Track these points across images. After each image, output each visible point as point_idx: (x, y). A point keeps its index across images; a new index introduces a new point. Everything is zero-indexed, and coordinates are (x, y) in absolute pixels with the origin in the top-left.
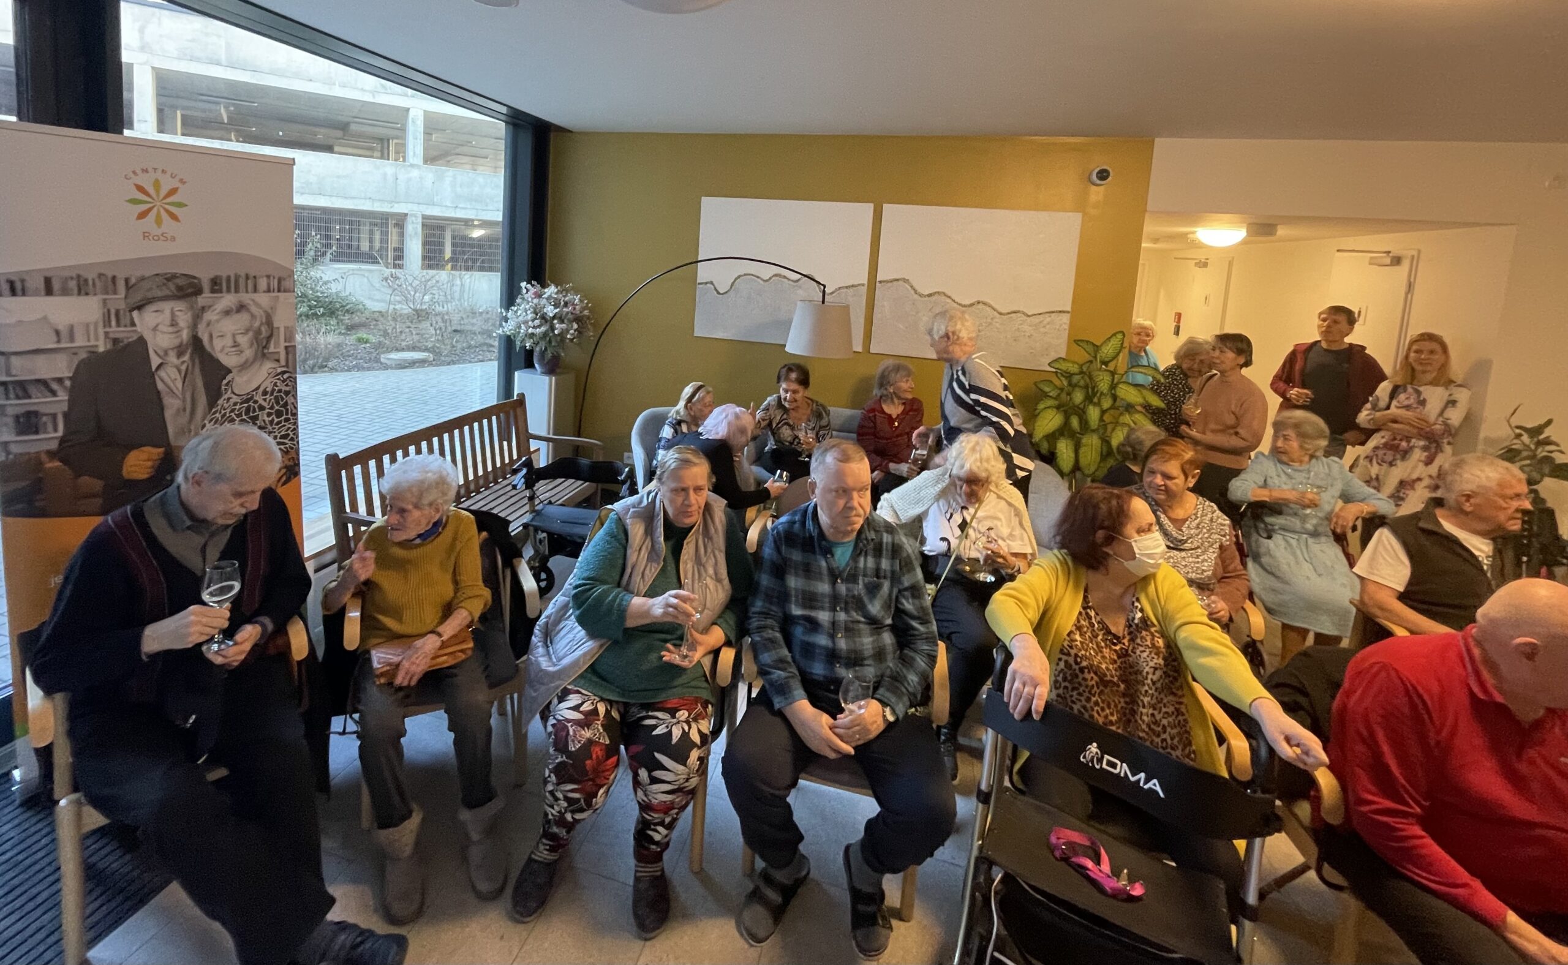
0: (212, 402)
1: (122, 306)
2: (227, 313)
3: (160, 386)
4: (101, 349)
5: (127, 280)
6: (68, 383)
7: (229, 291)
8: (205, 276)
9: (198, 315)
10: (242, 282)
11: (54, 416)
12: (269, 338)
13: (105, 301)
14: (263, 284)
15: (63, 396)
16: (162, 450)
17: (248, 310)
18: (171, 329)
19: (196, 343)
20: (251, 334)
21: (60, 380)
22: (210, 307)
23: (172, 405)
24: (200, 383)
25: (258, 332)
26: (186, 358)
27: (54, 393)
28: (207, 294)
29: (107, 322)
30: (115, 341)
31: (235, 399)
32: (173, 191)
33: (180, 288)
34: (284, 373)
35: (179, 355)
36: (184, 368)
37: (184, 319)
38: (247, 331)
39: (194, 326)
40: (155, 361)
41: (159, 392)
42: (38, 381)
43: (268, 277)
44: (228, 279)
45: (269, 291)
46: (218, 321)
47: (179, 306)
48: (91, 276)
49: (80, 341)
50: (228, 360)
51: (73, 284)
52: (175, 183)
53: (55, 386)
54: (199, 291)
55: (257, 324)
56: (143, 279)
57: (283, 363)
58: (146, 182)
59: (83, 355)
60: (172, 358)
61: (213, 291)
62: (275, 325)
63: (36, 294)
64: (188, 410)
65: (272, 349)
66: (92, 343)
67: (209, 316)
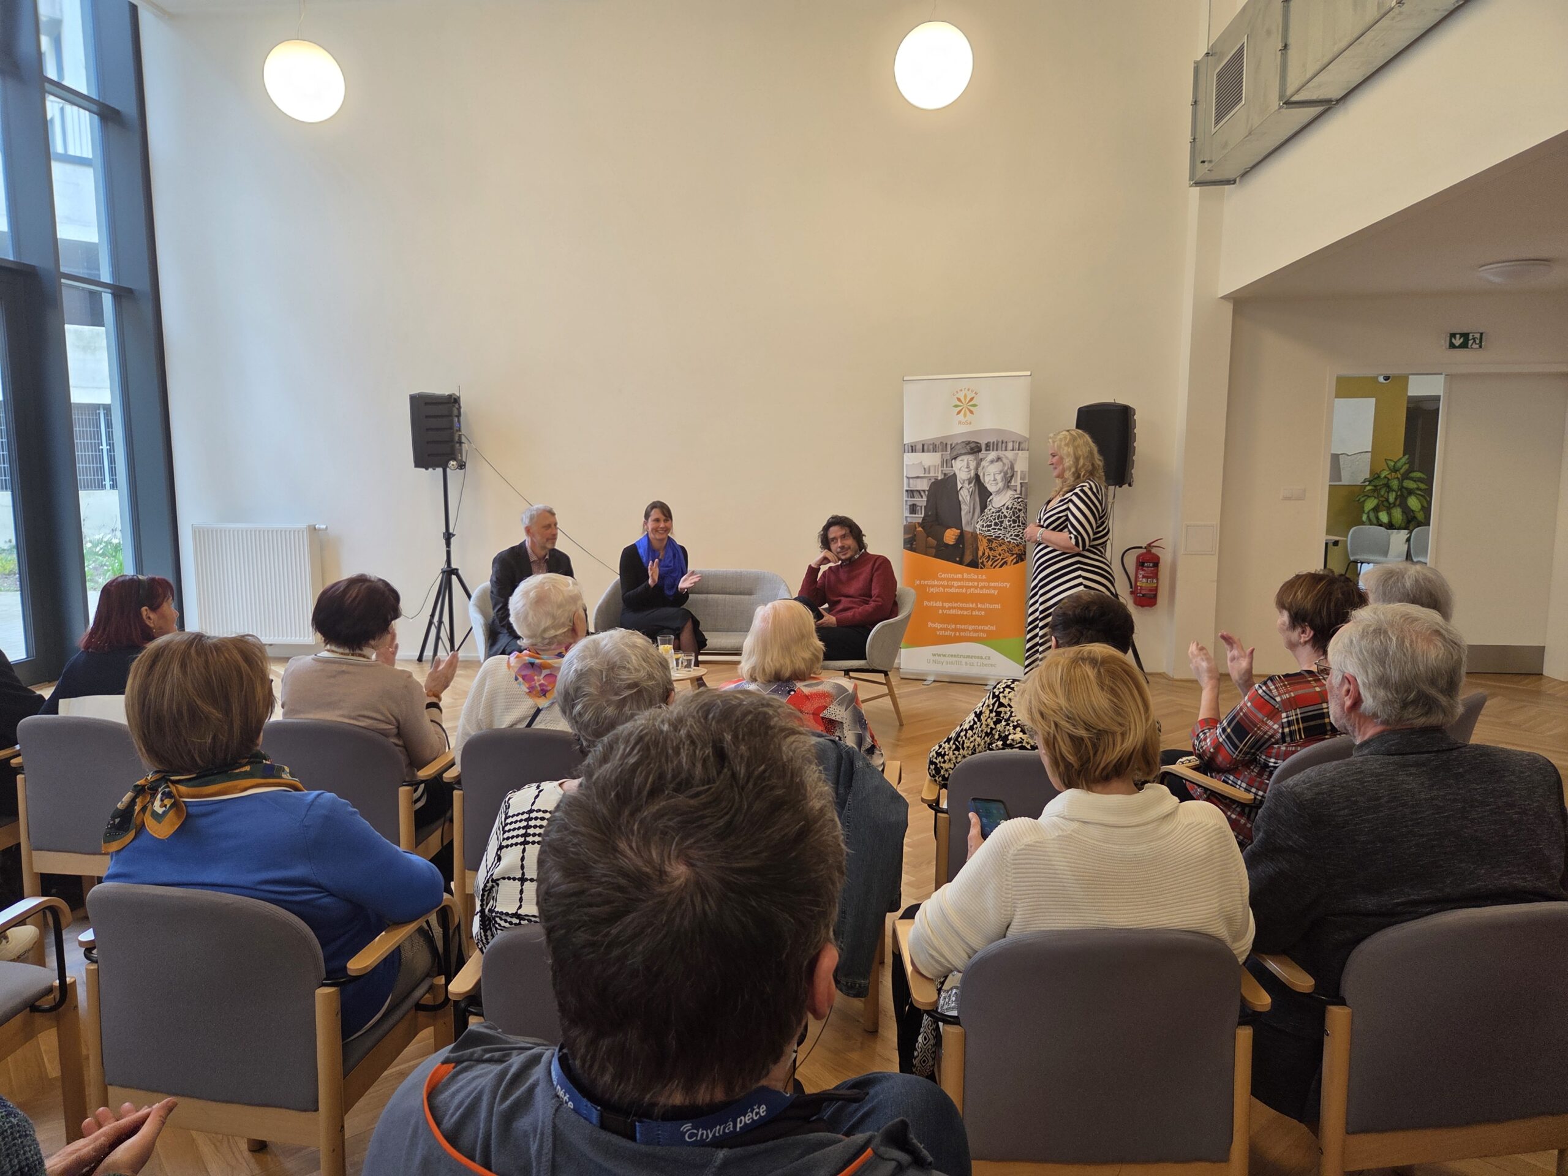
0: (982, 511)
1: (949, 458)
2: (992, 462)
3: (960, 498)
4: (939, 478)
5: (951, 445)
6: (927, 493)
7: (993, 450)
8: (983, 442)
9: (979, 463)
10: (1000, 444)
11: (921, 507)
12: (1012, 476)
13: (942, 455)
14: (1010, 446)
15: (925, 499)
16: (959, 531)
17: (1002, 460)
18: (967, 470)
19: (977, 476)
20: (1002, 474)
21: (924, 491)
22: (984, 458)
23: (965, 508)
24: (977, 499)
25: (1006, 473)
26: (972, 485)
27: (922, 497)
28: (983, 452)
29: (942, 466)
30: (945, 474)
31: (993, 510)
32: (972, 399)
33: (972, 449)
34: (1018, 498)
35: (969, 483)
36: (971, 490)
37: (973, 465)
38: (1001, 472)
39: (977, 469)
40: (959, 486)
41: (960, 502)
42: (917, 490)
43: (1013, 442)
44: (994, 443)
45: (1013, 450)
46: (988, 466)
47: (971, 457)
48: (938, 443)
49: (932, 474)
50: (991, 488)
51: (931, 447)
52: (973, 395)
53: (922, 493)
54: (980, 451)
55: (1006, 468)
56: (957, 444)
57: (1018, 492)
58: (961, 396)
59: (933, 480)
60: (966, 485)
61: (986, 450)
62: (1016, 470)
63: (919, 452)
64: (972, 511)
65: (1013, 483)
66: (936, 475)
67: (983, 463)
